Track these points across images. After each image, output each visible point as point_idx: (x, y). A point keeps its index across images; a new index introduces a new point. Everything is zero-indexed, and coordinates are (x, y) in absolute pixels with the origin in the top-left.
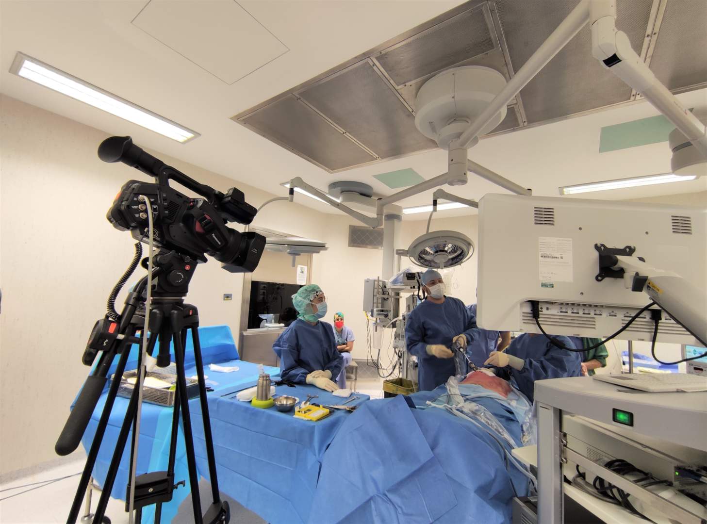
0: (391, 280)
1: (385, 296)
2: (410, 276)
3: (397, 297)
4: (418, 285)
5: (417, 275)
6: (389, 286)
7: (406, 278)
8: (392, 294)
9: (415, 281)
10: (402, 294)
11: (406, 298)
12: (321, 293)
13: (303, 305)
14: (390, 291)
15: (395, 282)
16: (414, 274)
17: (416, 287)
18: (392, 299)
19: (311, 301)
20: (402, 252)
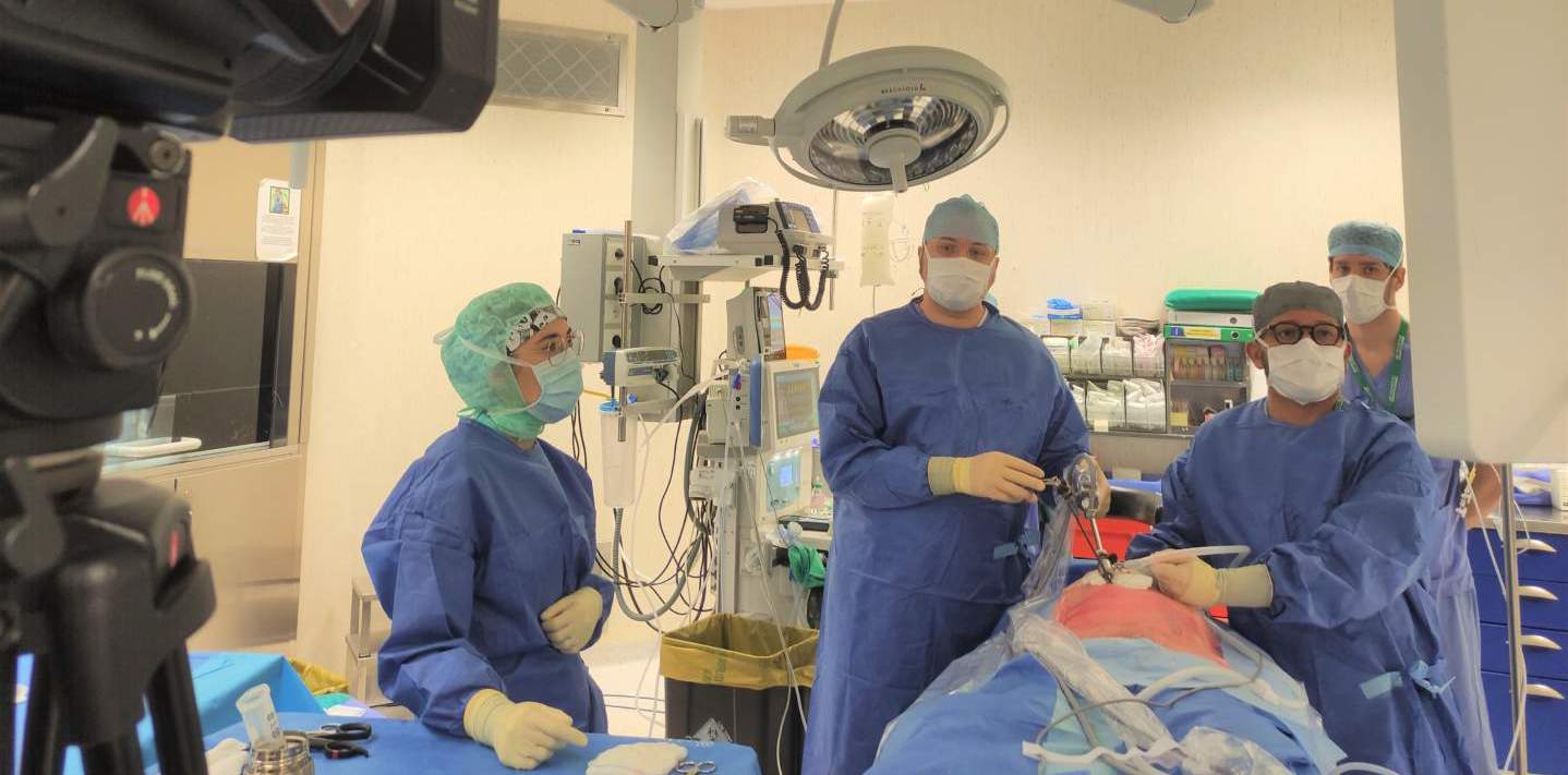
0: (674, 235)
1: (650, 299)
2: (750, 219)
3: (692, 299)
4: (782, 254)
5: (773, 213)
6: (667, 256)
7: (733, 225)
8: (676, 287)
9: (771, 235)
10: (708, 287)
11: (729, 302)
12: (552, 317)
13: (482, 369)
14: (667, 277)
15: (689, 242)
16: (765, 209)
17: (777, 259)
18: (677, 306)
19: (509, 353)
20: (753, 125)
